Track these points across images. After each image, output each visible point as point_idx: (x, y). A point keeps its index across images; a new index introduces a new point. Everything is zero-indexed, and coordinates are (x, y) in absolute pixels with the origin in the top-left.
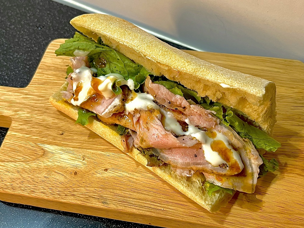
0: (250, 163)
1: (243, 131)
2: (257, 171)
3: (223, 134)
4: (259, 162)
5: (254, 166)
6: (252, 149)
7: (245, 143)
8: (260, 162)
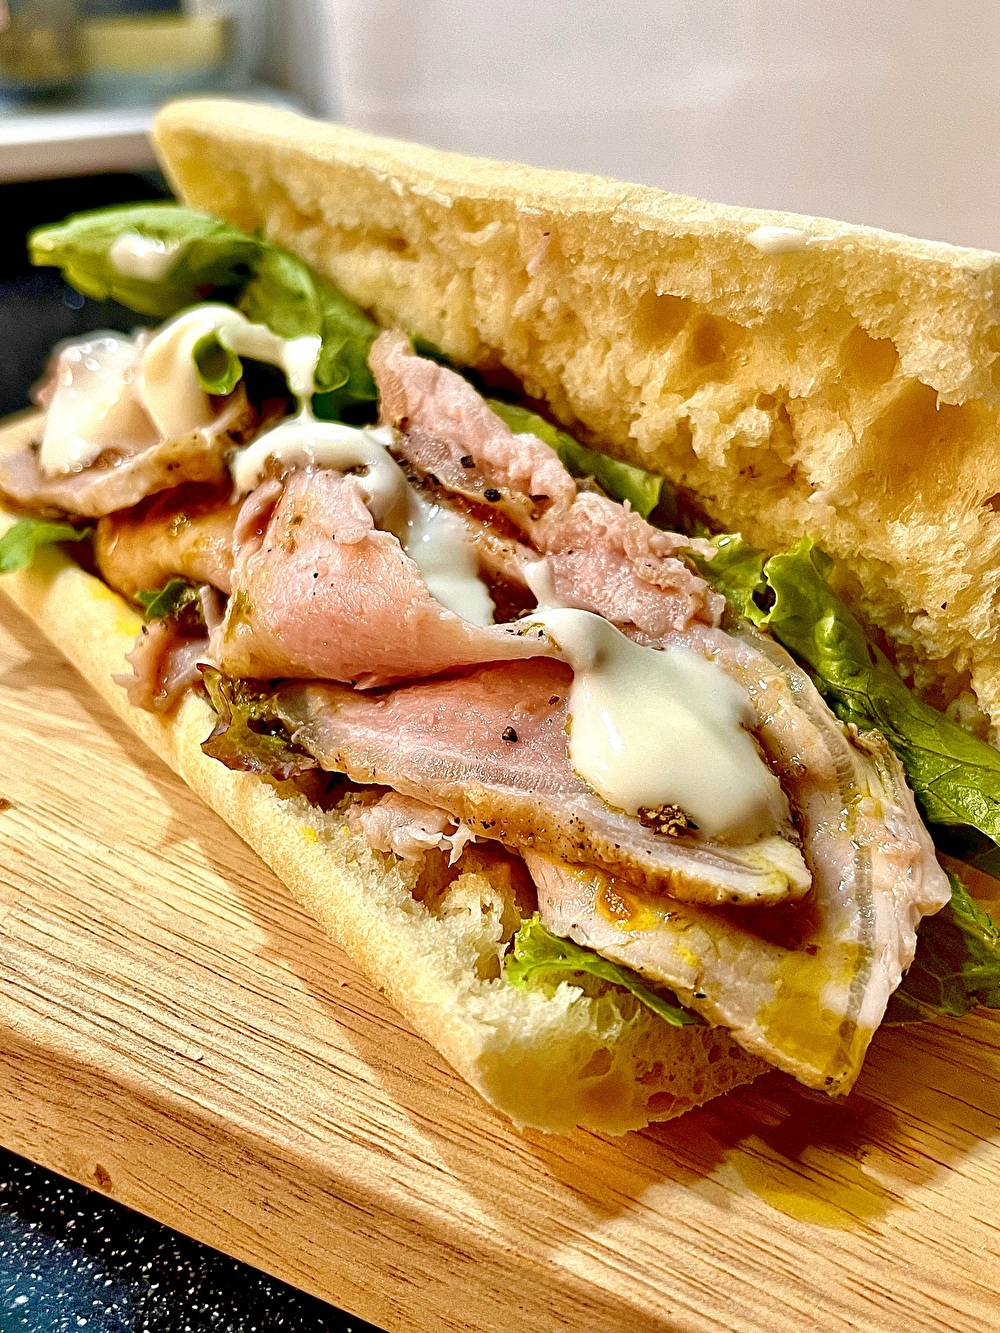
0: (859, 879)
1: (859, 686)
2: (901, 941)
3: (726, 671)
4: (921, 885)
5: (880, 904)
6: (897, 803)
7: (854, 757)
8: (927, 888)
